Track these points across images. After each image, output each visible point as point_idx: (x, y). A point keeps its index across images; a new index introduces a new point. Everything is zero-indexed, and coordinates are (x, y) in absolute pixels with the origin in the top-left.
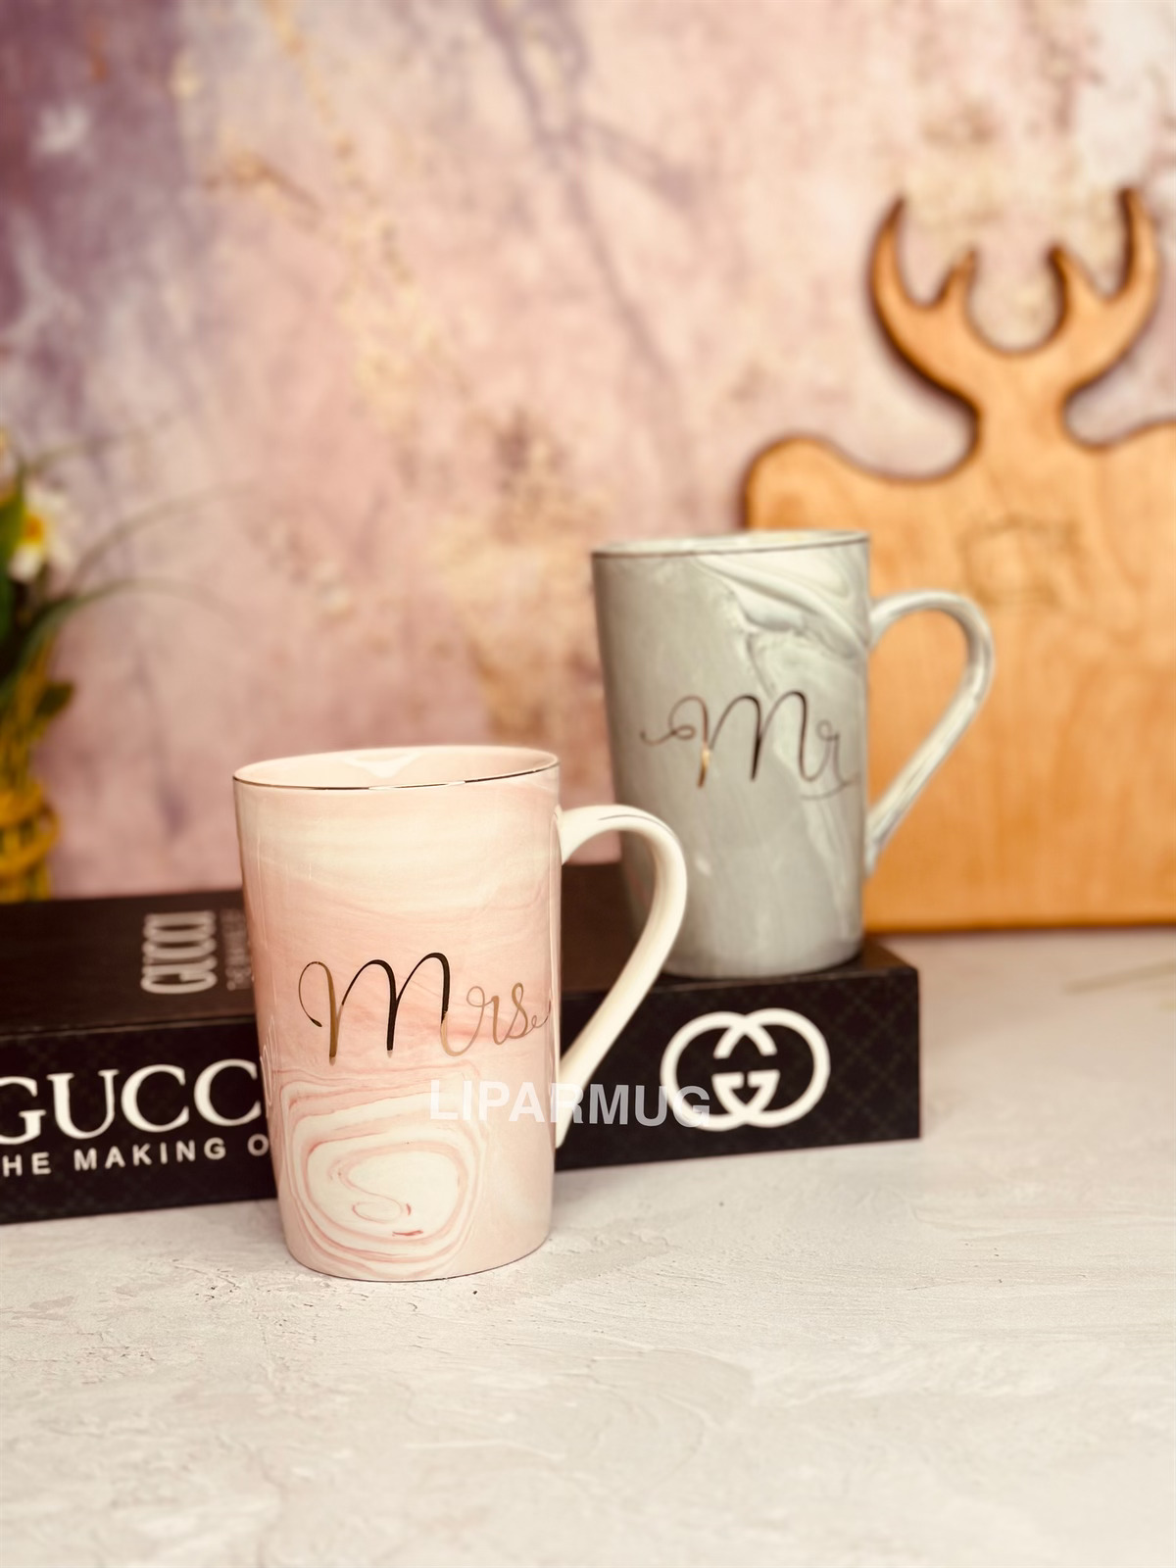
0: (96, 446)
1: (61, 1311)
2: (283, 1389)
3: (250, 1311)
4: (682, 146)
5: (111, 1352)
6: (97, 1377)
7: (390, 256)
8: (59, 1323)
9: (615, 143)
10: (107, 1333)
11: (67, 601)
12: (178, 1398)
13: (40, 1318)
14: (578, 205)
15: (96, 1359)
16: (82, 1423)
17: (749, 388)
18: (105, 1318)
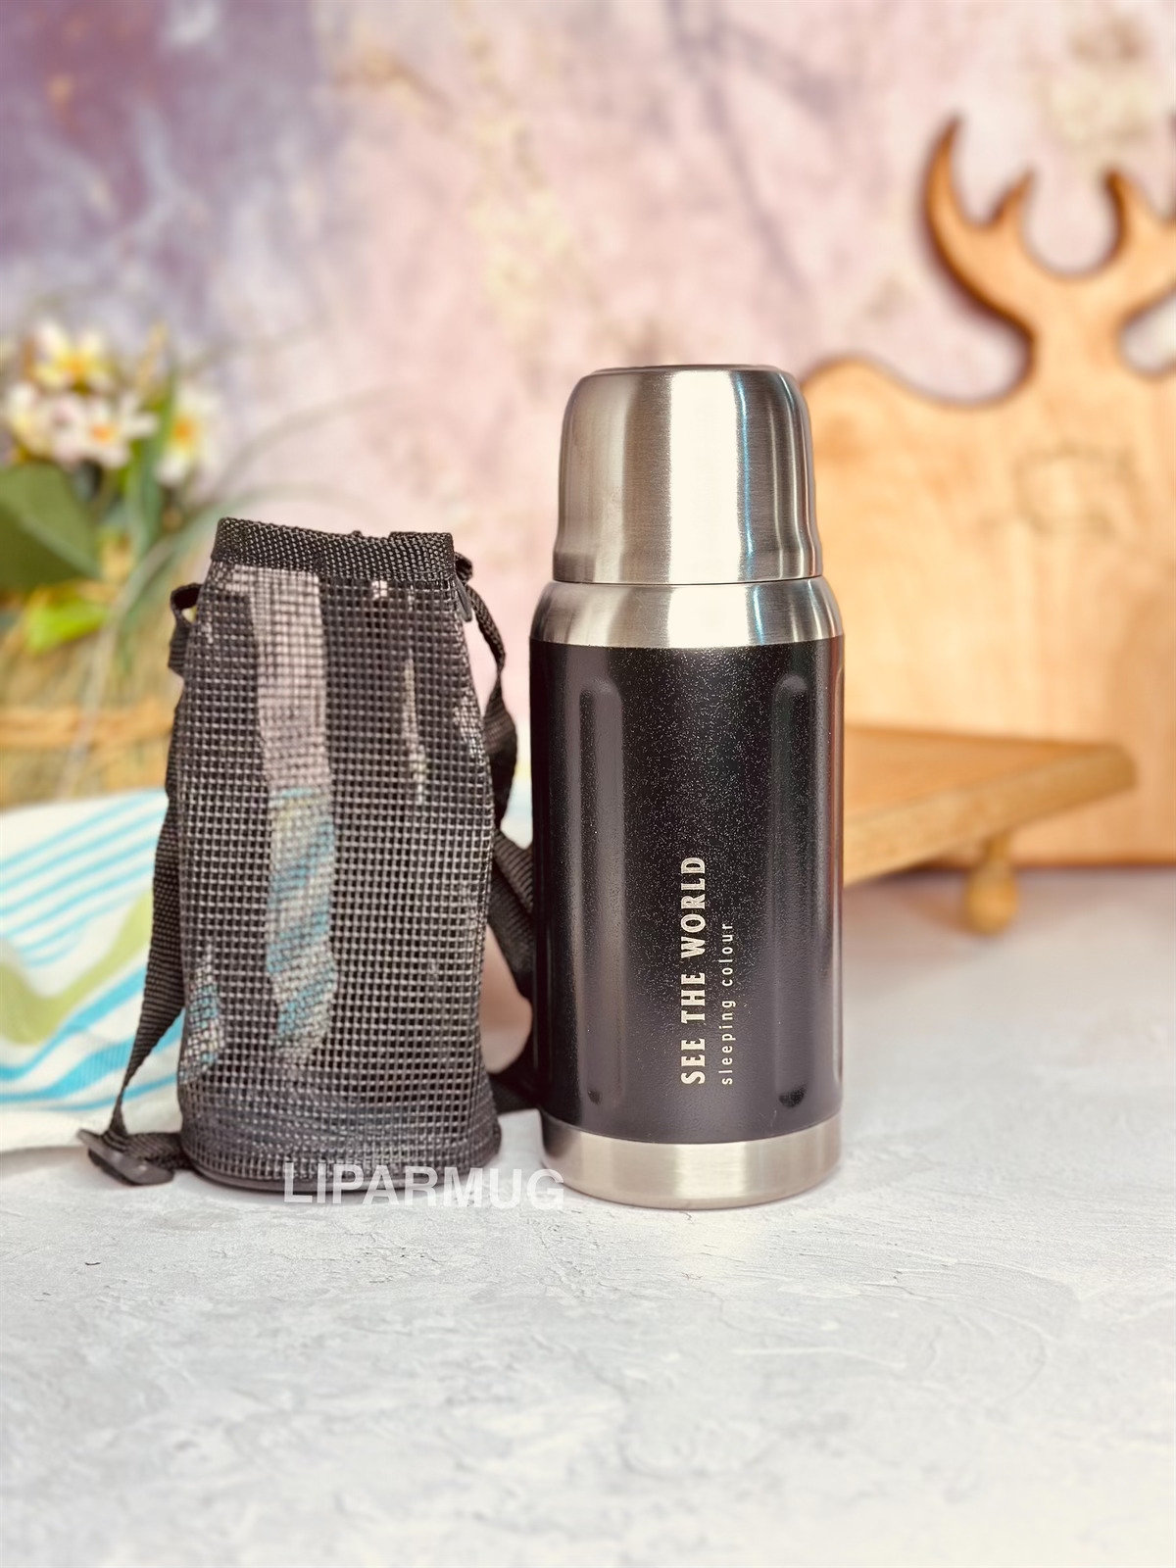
0: (219, 351)
2: (583, 1292)
3: (518, 1215)
4: (824, 54)
5: (388, 1253)
6: (384, 1276)
7: (524, 160)
8: (324, 1223)
9: (756, 48)
10: (377, 1233)
12: (476, 1298)
13: (300, 1218)
14: (717, 113)
15: (375, 1259)
16: (384, 1321)
18: (368, 1219)
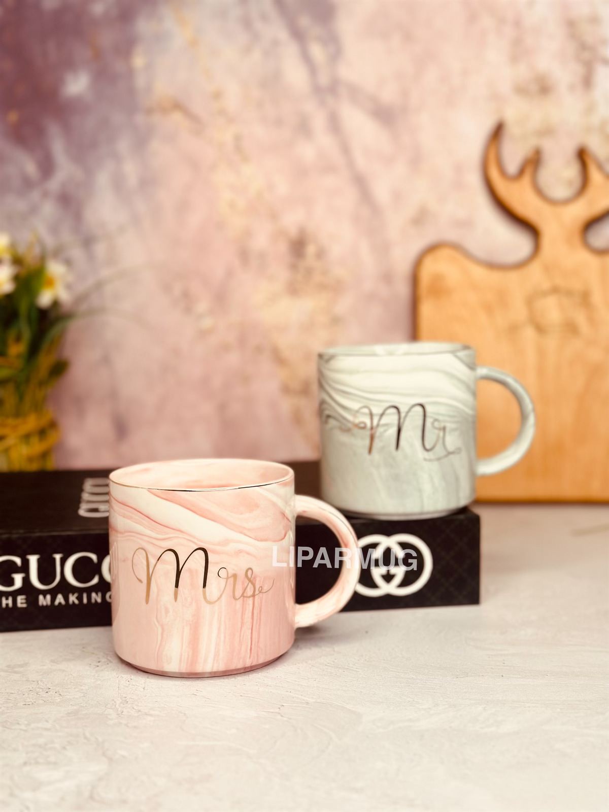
0: (88, 242)
1: (21, 669)
2: (122, 712)
3: (115, 674)
4: (389, 95)
5: (41, 690)
6: (31, 702)
7: (238, 148)
8: (19, 675)
9: (355, 93)
12: (69, 714)
13: (10, 672)
14: (335, 124)
15: (32, 693)
16: (18, 724)
17: (420, 219)
18: (41, 673)
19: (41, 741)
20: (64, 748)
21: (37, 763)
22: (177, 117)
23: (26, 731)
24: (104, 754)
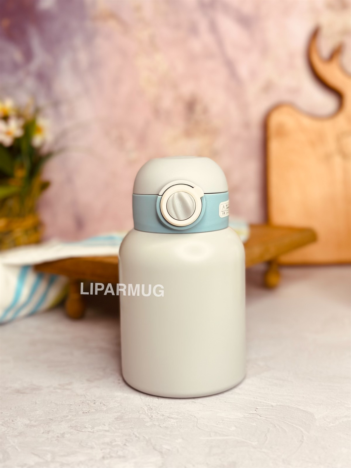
0: (56, 104)
1: (69, 387)
2: (152, 416)
5: (90, 402)
6: (87, 410)
7: (152, 44)
8: (70, 391)
9: (226, 7)
10: (87, 395)
11: (49, 155)
12: (117, 419)
13: (63, 389)
15: (85, 404)
16: (85, 427)
17: (268, 87)
19: (107, 440)
20: (125, 445)
21: (111, 457)
22: (112, 24)
23: (93, 432)
24: (154, 449)
